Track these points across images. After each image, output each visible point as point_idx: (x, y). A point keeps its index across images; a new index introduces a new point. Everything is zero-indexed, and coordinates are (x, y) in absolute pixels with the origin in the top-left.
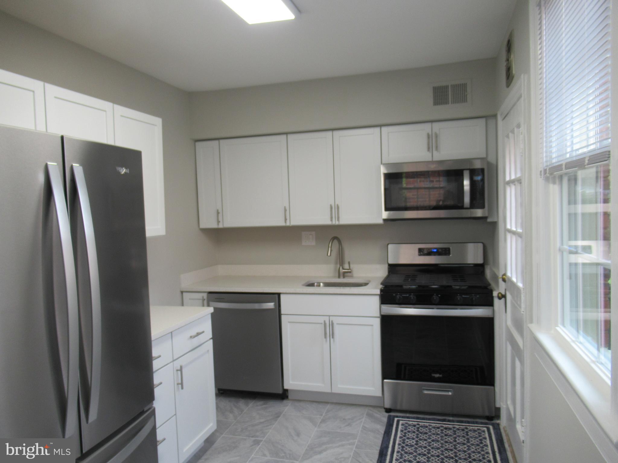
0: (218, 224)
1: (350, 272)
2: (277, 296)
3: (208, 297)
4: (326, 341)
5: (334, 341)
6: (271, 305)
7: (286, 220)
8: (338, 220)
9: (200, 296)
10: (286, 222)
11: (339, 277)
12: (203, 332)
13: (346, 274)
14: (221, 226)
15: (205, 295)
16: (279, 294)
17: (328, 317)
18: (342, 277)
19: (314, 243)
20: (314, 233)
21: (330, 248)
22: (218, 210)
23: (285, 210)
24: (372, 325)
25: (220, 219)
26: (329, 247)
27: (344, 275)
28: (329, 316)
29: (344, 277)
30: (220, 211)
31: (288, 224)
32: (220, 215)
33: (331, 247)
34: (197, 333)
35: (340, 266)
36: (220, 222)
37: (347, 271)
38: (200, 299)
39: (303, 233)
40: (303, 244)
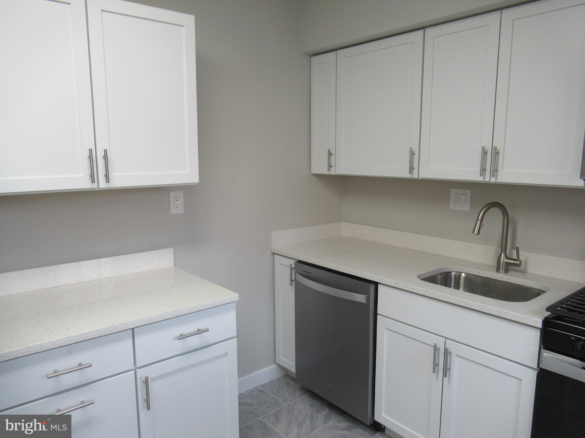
0: (329, 170)
1: (518, 265)
2: (372, 287)
3: (296, 267)
4: (437, 376)
5: (449, 381)
6: (361, 298)
7: (412, 169)
9: (288, 262)
10: (413, 172)
11: (498, 270)
12: (207, 330)
13: (510, 267)
14: (332, 172)
15: (293, 262)
16: (376, 284)
17: (445, 339)
18: (504, 272)
19: (467, 208)
20: (468, 192)
21: (479, 222)
22: (329, 151)
23: (412, 154)
24: (521, 380)
25: (332, 163)
26: (478, 219)
27: (508, 268)
28: (447, 338)
29: (506, 271)
30: (332, 152)
31: (415, 176)
32: (333, 157)
33: (482, 220)
34: (198, 330)
35: (502, 252)
36: (331, 166)
37: (513, 262)
38: (289, 266)
39: (453, 191)
40: (452, 207)
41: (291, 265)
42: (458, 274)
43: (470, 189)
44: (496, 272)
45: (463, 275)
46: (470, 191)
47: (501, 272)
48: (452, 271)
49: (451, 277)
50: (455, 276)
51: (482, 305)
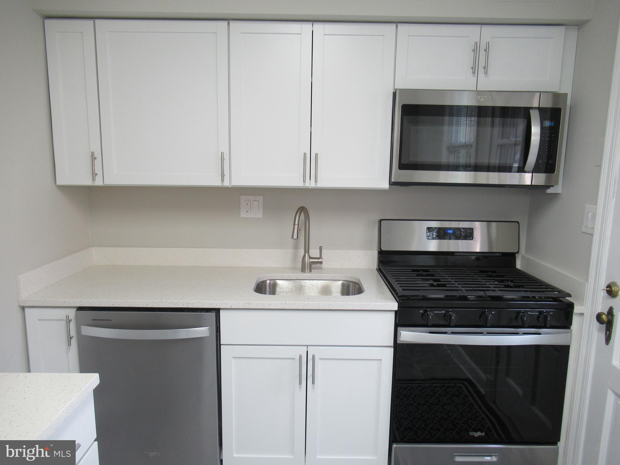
0: (94, 180)
1: (320, 263)
2: (213, 314)
3: (76, 316)
4: (300, 387)
7: (223, 176)
8: (316, 181)
9: (62, 314)
10: (223, 180)
11: (303, 270)
14: (99, 182)
15: (72, 313)
16: (217, 311)
17: (305, 348)
18: (309, 271)
19: (260, 215)
20: (261, 198)
21: (296, 226)
22: (93, 153)
23: (222, 159)
24: (381, 360)
25: (98, 170)
26: (294, 224)
27: (312, 267)
28: (307, 346)
29: (311, 270)
30: (97, 154)
31: (226, 184)
32: (98, 162)
35: (305, 252)
36: (96, 174)
37: (317, 260)
38: (65, 319)
39: (243, 198)
40: (243, 215)
41: (67, 317)
42: (272, 282)
43: (262, 195)
44: (302, 272)
45: (268, 282)
46: (262, 196)
47: (306, 272)
48: (266, 279)
49: (266, 286)
50: (270, 284)
51: (346, 304)
